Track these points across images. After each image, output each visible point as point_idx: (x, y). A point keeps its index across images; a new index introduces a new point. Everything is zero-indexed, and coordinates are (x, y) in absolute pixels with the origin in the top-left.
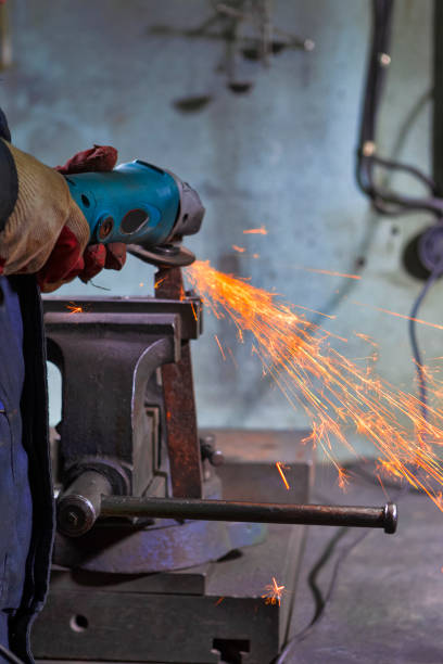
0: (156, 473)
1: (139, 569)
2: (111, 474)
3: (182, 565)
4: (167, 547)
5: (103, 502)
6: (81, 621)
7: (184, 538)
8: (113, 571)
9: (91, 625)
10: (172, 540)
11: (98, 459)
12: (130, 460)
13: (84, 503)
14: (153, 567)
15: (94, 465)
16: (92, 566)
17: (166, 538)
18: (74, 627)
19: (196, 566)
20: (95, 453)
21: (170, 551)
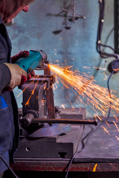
0: (45, 115)
1: (41, 136)
2: (34, 114)
3: (51, 135)
4: (48, 131)
5: (32, 120)
6: (28, 149)
7: (52, 129)
8: (35, 137)
9: (31, 149)
10: (49, 130)
11: (31, 110)
12: (38, 111)
13: (27, 120)
14: (45, 136)
15: (30, 112)
16: (31, 136)
17: (48, 129)
18: (27, 150)
19: (54, 136)
20: (30, 109)
21: (48, 132)
